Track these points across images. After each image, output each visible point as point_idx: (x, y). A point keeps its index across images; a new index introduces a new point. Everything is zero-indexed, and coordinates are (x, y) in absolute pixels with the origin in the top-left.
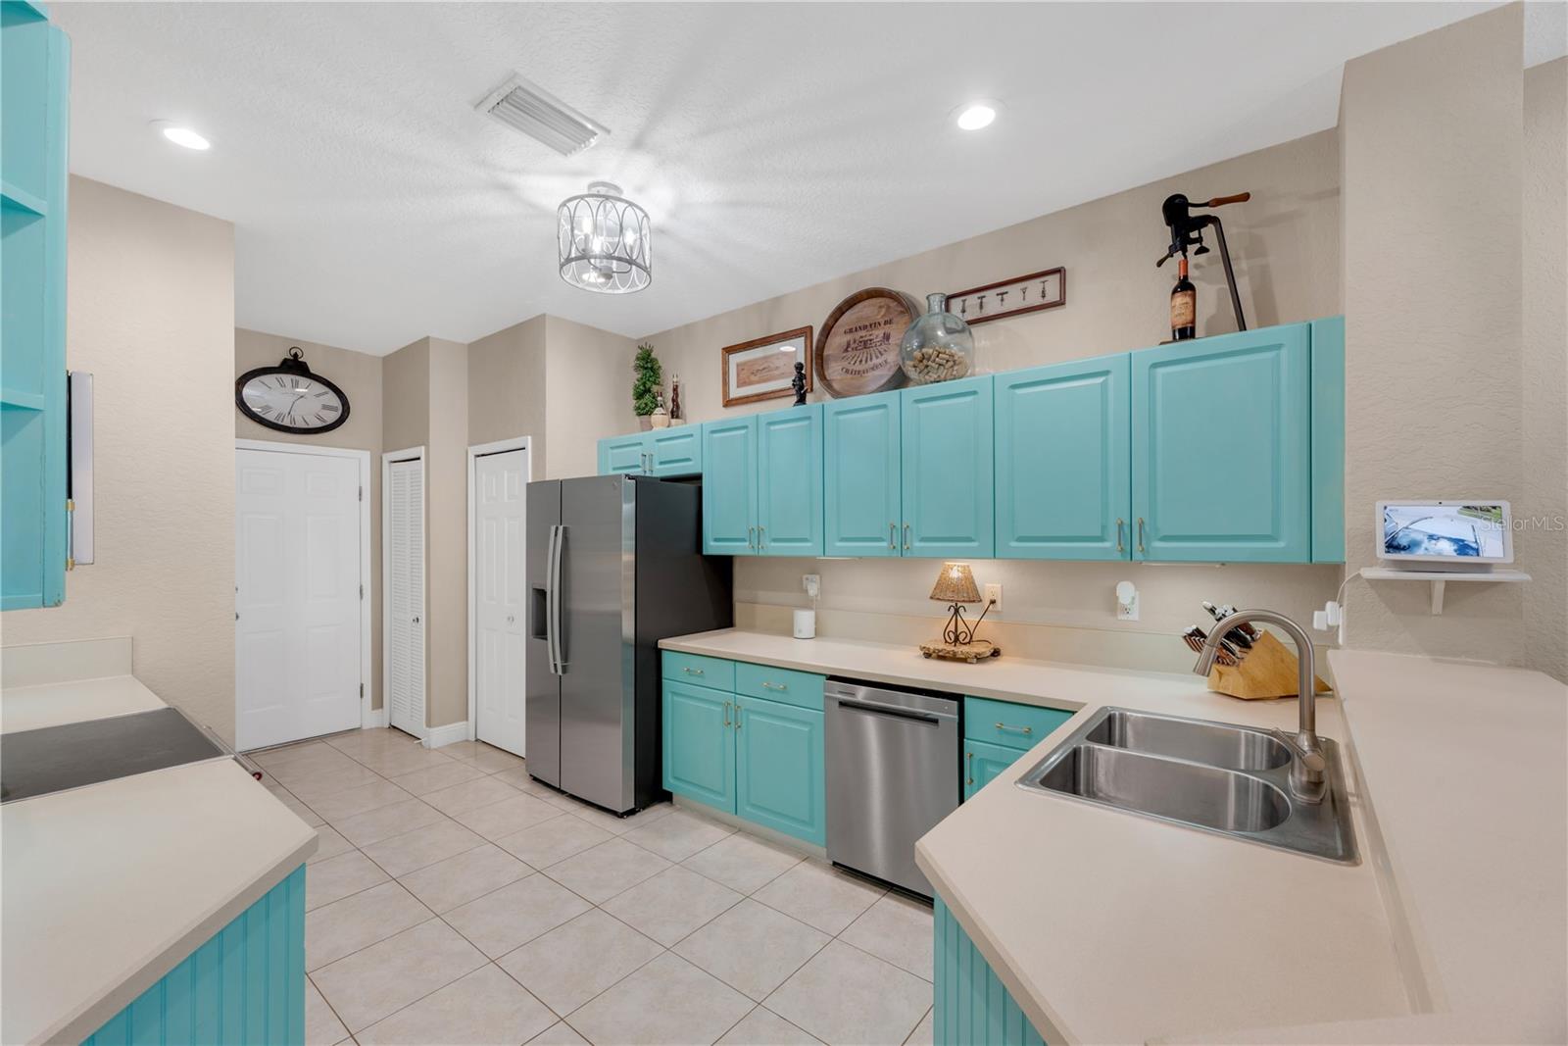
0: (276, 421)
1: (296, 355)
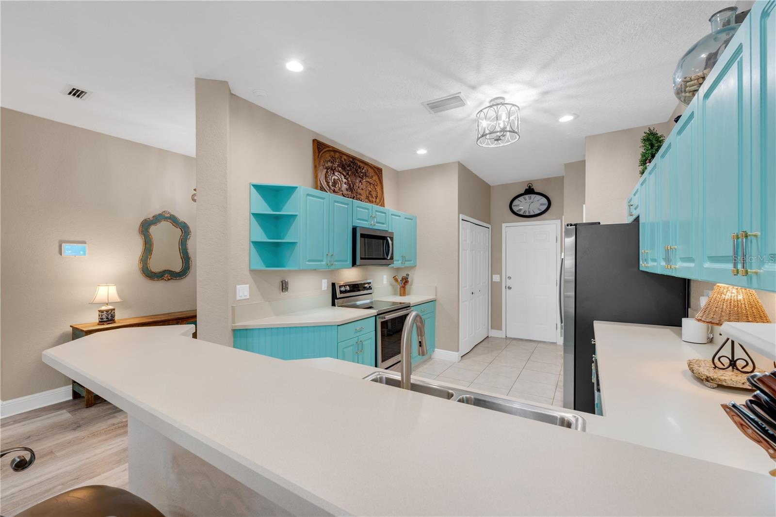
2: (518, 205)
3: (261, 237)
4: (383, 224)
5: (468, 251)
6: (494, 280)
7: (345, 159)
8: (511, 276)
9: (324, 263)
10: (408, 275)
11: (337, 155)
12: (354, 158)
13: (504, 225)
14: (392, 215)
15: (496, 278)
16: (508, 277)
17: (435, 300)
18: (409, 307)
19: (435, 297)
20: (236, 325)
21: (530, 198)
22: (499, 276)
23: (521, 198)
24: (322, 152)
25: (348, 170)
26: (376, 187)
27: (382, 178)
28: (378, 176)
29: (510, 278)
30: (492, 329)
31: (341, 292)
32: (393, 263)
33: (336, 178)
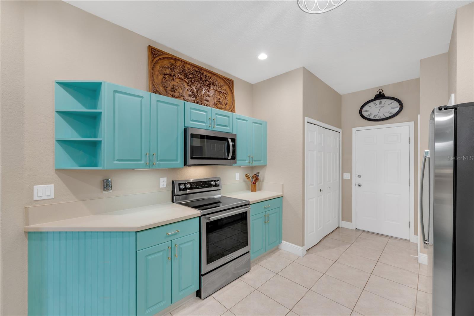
0: (373, 118)
1: (380, 92)
2: (368, 111)
3: (73, 135)
4: (226, 126)
5: (315, 152)
6: (344, 178)
7: (188, 68)
8: (361, 175)
9: (142, 162)
10: (258, 173)
11: (179, 63)
12: (200, 68)
13: (354, 129)
14: (237, 118)
15: (347, 176)
16: (358, 176)
17: (282, 197)
18: (248, 204)
19: (282, 194)
20: (29, 227)
21: (380, 103)
22: (349, 174)
23: (371, 104)
24: (157, 59)
25: (191, 78)
26: (226, 96)
27: (233, 88)
28: (229, 86)
29: (360, 176)
30: (342, 220)
31: (180, 190)
32: (236, 163)
33: (176, 84)
